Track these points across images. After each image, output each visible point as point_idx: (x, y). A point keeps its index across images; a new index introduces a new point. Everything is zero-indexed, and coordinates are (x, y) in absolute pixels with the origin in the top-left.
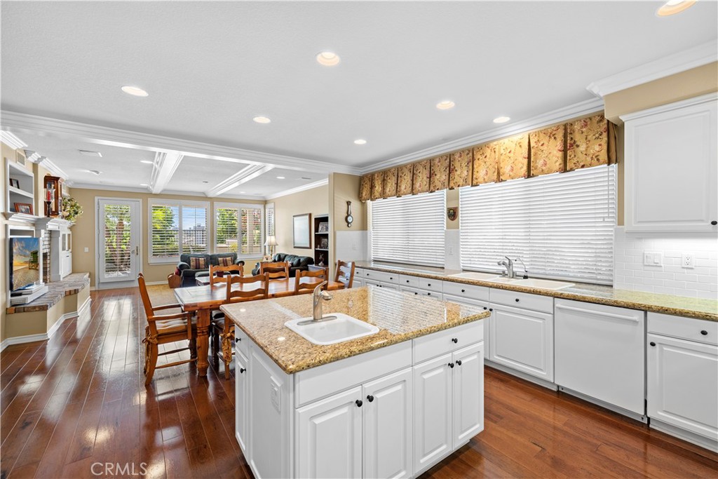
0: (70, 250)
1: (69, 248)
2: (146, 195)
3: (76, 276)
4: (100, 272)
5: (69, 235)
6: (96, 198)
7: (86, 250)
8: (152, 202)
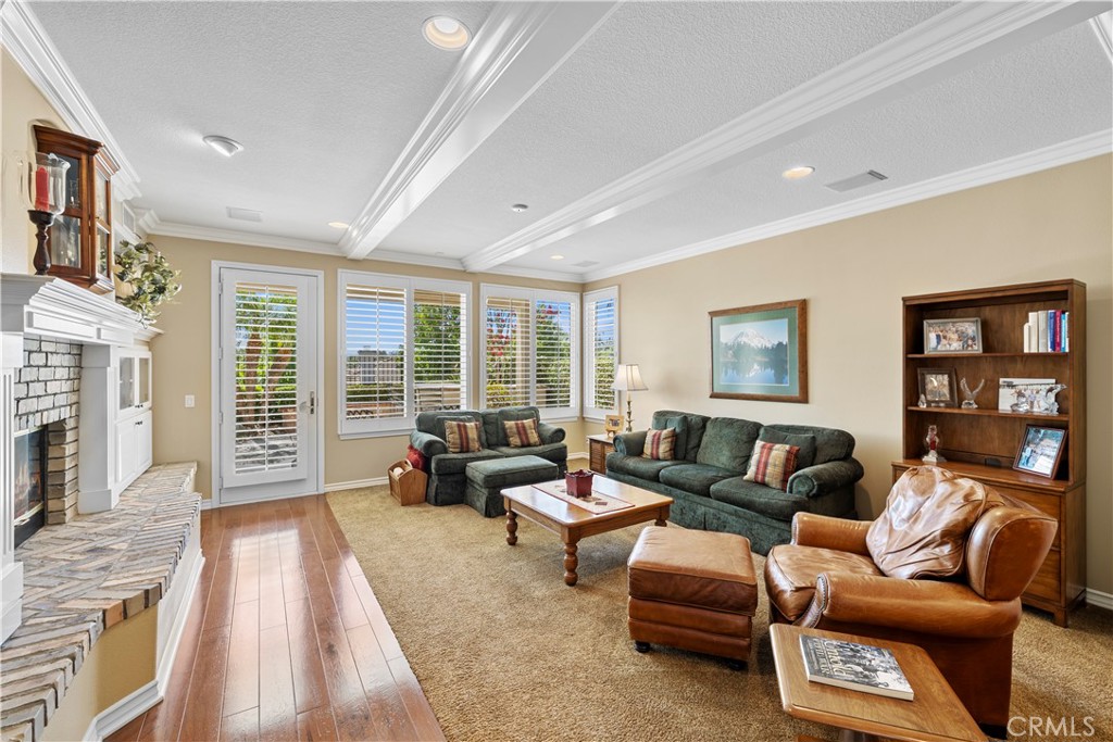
0: (147, 404)
1: (144, 398)
2: (331, 259)
3: (163, 477)
4: (224, 464)
5: (144, 362)
6: (215, 265)
7: (190, 401)
8: (347, 278)
